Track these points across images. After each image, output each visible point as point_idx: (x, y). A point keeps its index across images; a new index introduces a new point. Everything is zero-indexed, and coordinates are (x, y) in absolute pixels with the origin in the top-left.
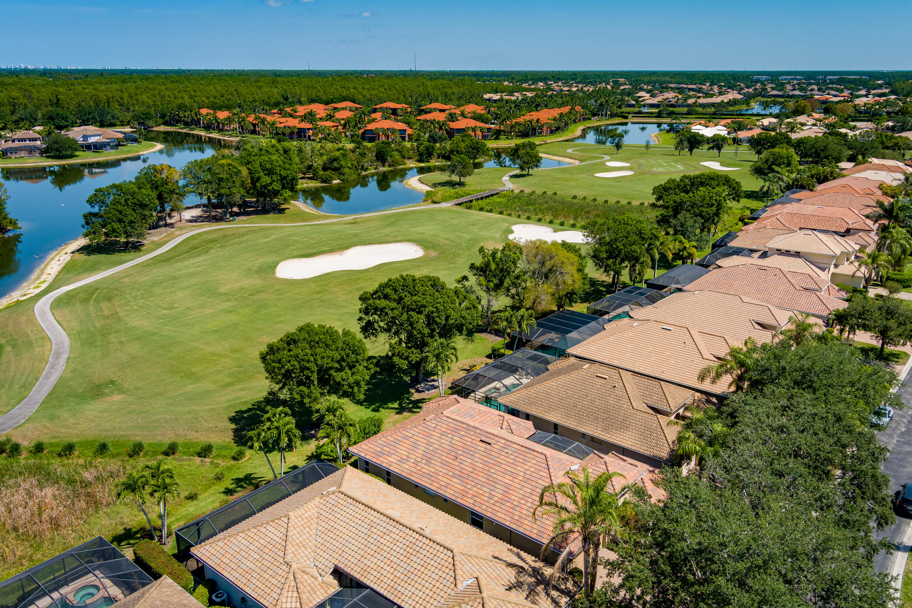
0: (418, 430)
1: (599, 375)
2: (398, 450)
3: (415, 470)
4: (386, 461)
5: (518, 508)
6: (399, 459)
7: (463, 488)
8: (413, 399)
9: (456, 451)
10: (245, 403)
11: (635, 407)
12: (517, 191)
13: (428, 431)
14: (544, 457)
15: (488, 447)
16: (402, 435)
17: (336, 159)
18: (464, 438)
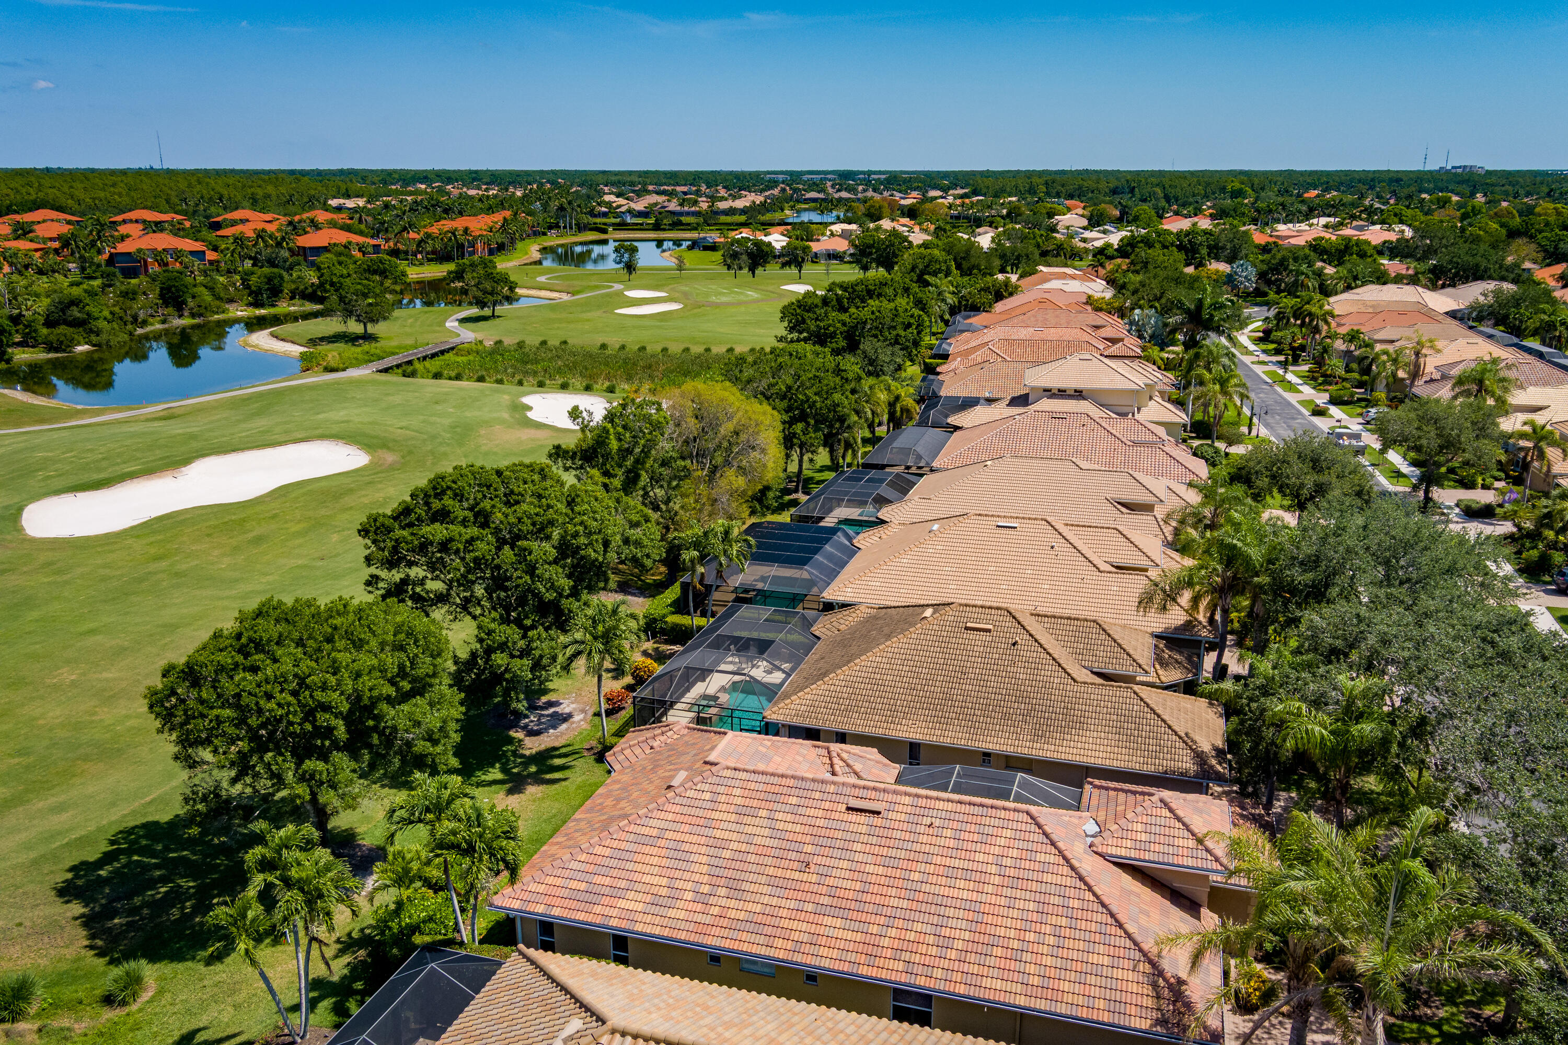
0: (670, 817)
1: (969, 625)
2: (636, 877)
3: (708, 920)
4: (615, 912)
5: (1027, 957)
6: (649, 898)
7: (859, 937)
8: (527, 753)
9: (795, 846)
10: (82, 842)
11: (1079, 679)
12: (489, 343)
13: (701, 813)
14: (1026, 818)
15: (876, 821)
16: (632, 837)
17: (75, 302)
18: (801, 810)
